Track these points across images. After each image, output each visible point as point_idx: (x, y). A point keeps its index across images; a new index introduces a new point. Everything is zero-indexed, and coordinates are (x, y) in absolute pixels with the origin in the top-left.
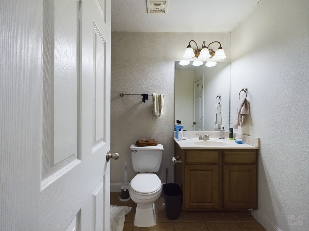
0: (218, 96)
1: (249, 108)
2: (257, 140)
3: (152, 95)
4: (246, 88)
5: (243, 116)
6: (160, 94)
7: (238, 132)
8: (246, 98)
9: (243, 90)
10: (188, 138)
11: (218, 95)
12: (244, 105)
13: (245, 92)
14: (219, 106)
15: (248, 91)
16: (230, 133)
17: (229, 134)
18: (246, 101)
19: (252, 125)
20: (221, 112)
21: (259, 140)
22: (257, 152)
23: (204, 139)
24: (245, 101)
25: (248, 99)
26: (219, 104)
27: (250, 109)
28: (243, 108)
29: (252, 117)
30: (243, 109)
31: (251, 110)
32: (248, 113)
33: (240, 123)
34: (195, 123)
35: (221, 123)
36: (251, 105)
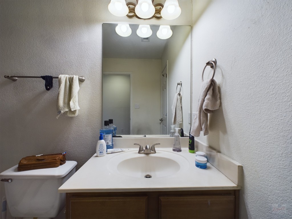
0: (178, 84)
1: (218, 96)
2: (237, 168)
3: (58, 78)
4: (214, 60)
5: (209, 114)
6: (72, 76)
7: (202, 140)
8: (214, 78)
9: (208, 64)
10: (120, 150)
11: (179, 82)
12: (210, 92)
13: (212, 67)
14: (179, 97)
15: (218, 64)
16: (190, 142)
17: (188, 143)
18: (213, 83)
19: (225, 131)
20: (181, 107)
21: (241, 169)
22: (235, 198)
23: (146, 152)
24: (211, 83)
25: (218, 80)
26: (179, 94)
27: (220, 98)
28: (208, 97)
29: (225, 116)
30: (208, 99)
31: (223, 102)
32: (217, 108)
33: (203, 127)
34: (161, 120)
35: (181, 123)
36: (223, 90)
